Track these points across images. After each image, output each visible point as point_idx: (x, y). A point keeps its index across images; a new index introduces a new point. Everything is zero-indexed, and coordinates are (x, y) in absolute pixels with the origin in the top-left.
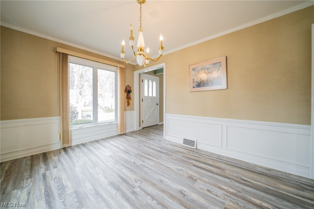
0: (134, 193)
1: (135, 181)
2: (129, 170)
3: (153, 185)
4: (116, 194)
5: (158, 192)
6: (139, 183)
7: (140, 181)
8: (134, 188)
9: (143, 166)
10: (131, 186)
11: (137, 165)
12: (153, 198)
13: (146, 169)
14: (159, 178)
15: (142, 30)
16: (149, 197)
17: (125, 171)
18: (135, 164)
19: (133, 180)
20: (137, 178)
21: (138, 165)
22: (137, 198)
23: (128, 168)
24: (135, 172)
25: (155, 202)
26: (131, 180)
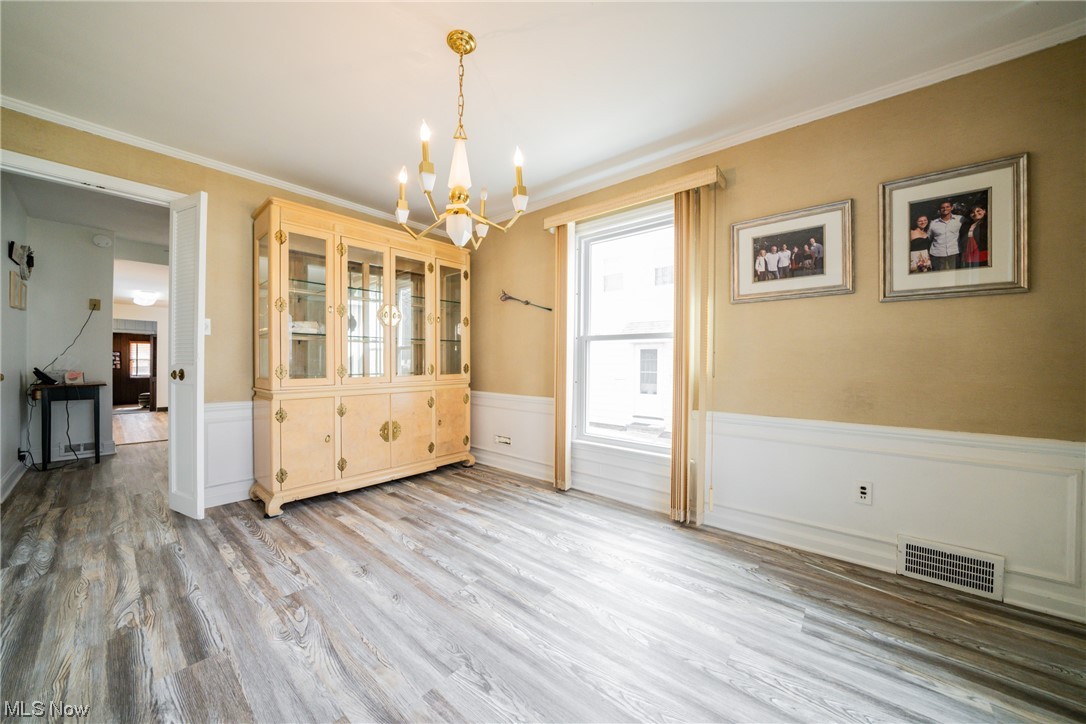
0: (477, 572)
1: (477, 598)
2: (504, 640)
3: (425, 589)
4: (518, 569)
5: (420, 573)
6: (464, 593)
7: (463, 598)
8: (477, 582)
9: (444, 658)
10: (485, 586)
11: (470, 666)
12: (436, 564)
13: (432, 646)
14: (398, 607)
15: (463, 136)
16: (444, 566)
17: (519, 632)
18: (481, 675)
19: (482, 602)
20: (470, 608)
21: (464, 668)
22: (469, 564)
23: (511, 649)
24: (477, 628)
25: (434, 559)
26: (488, 601)
